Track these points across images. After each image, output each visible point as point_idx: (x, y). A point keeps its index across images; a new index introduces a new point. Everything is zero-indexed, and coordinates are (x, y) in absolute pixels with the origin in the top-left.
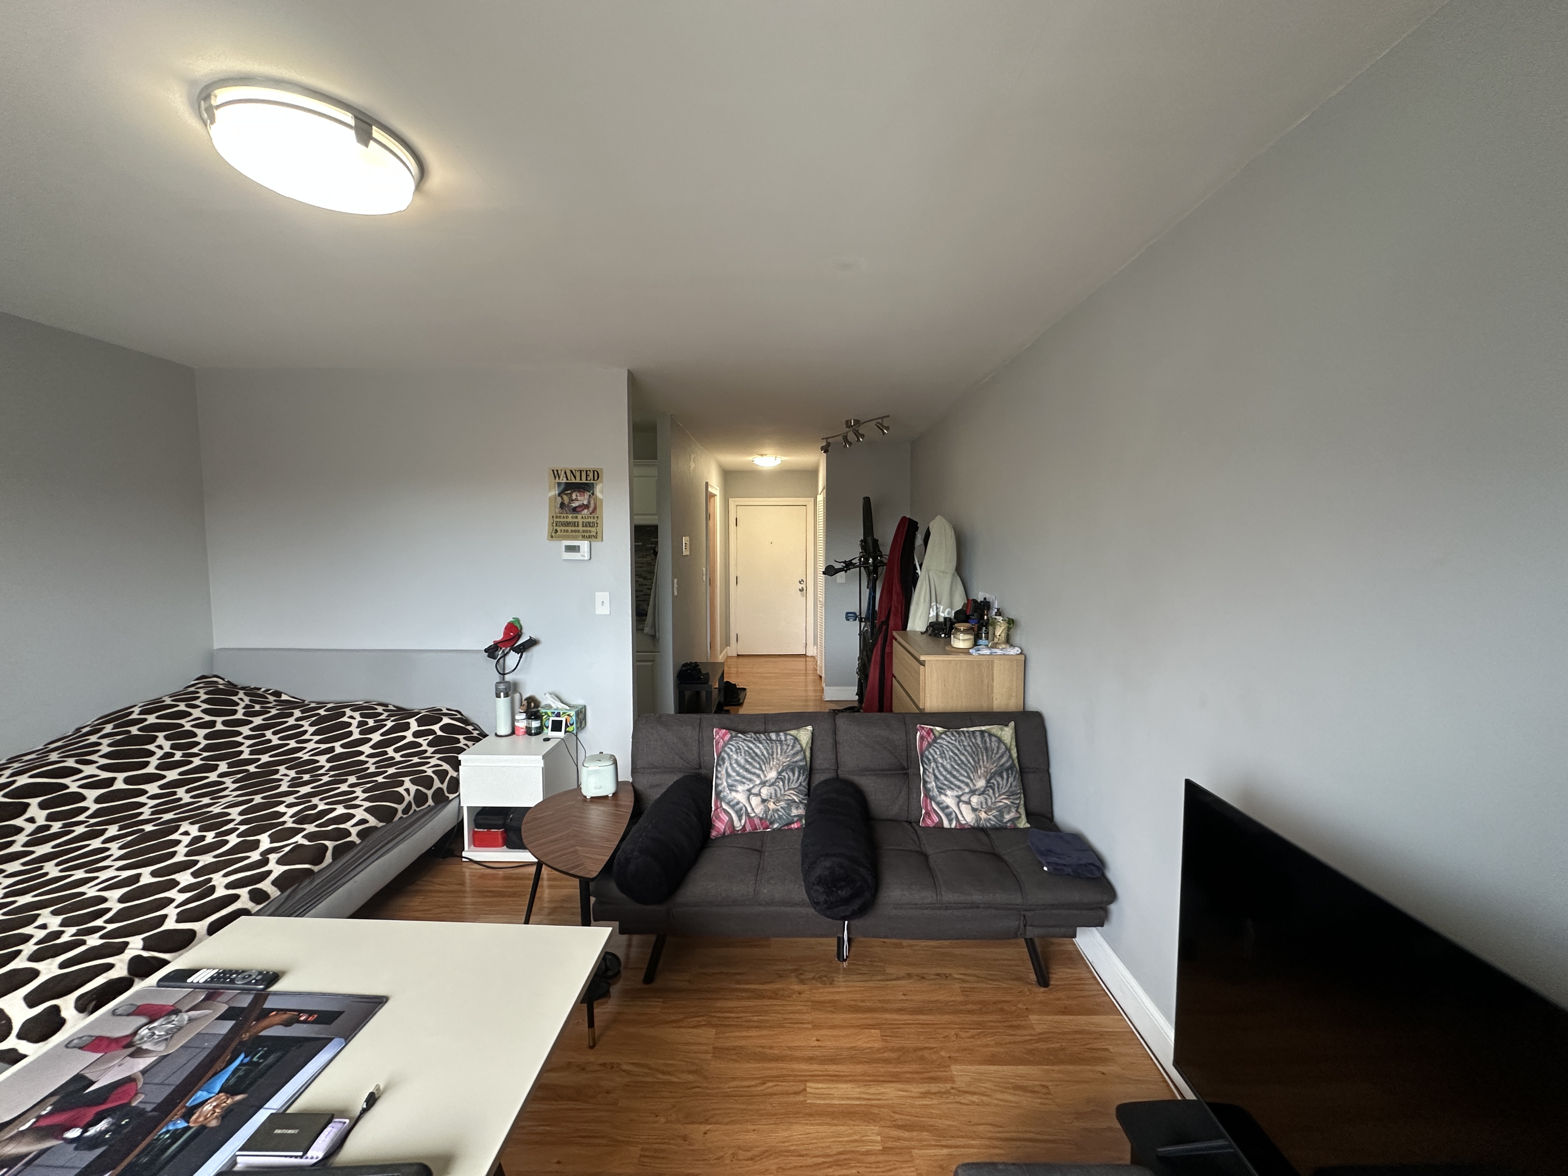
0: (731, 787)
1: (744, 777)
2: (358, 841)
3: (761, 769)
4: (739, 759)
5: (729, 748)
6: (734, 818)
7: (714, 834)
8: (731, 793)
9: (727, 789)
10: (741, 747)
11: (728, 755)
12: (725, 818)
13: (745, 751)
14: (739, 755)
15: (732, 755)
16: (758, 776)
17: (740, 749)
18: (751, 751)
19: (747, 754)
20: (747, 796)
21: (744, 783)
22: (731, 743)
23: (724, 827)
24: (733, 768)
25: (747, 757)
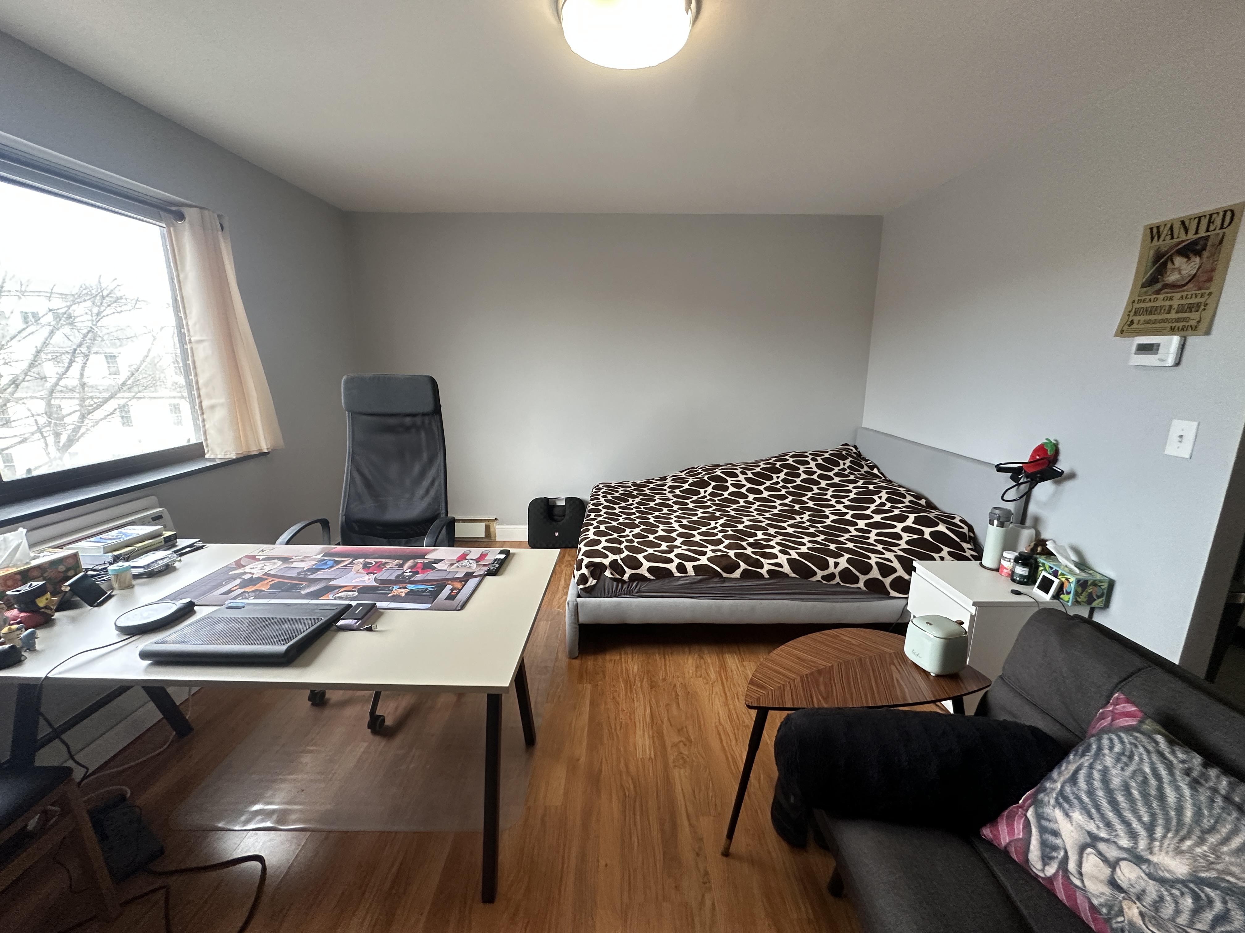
0: (1063, 800)
1: (1098, 808)
2: (766, 576)
3: (1150, 829)
4: (1114, 772)
5: (1111, 740)
6: (1032, 847)
7: (987, 832)
8: (1054, 807)
9: (1054, 795)
10: (1136, 758)
11: (1100, 749)
12: (1019, 833)
13: (1139, 771)
14: (1119, 765)
15: (1104, 755)
16: (1133, 835)
17: (1131, 757)
18: (1153, 782)
19: (1140, 778)
20: (1082, 841)
21: (1091, 817)
22: (1122, 735)
23: (1007, 841)
24: (1089, 778)
25: (1133, 784)
